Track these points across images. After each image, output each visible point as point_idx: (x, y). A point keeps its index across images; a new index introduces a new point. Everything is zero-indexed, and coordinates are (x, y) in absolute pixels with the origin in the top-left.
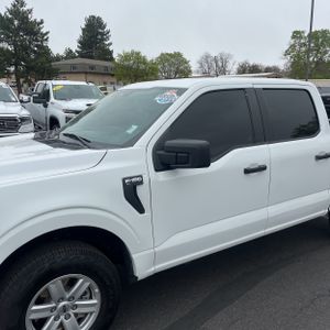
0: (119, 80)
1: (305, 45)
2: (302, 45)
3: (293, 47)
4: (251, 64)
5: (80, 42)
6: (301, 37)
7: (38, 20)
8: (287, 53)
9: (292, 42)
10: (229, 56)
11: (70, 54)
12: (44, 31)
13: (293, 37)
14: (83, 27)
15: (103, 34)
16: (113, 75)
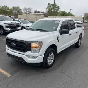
1: (51, 7)
2: (50, 7)
3: (48, 7)
4: (37, 11)
6: (50, 5)
8: (47, 9)
9: (48, 6)
10: (31, 8)
13: (48, 5)
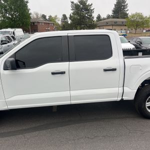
0: (129, 27)
5: (113, 11)
7: (90, 4)
11: (109, 17)
12: (92, 8)
14: (115, 3)
15: (124, 6)
16: (126, 25)
